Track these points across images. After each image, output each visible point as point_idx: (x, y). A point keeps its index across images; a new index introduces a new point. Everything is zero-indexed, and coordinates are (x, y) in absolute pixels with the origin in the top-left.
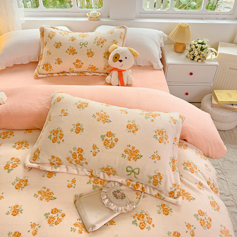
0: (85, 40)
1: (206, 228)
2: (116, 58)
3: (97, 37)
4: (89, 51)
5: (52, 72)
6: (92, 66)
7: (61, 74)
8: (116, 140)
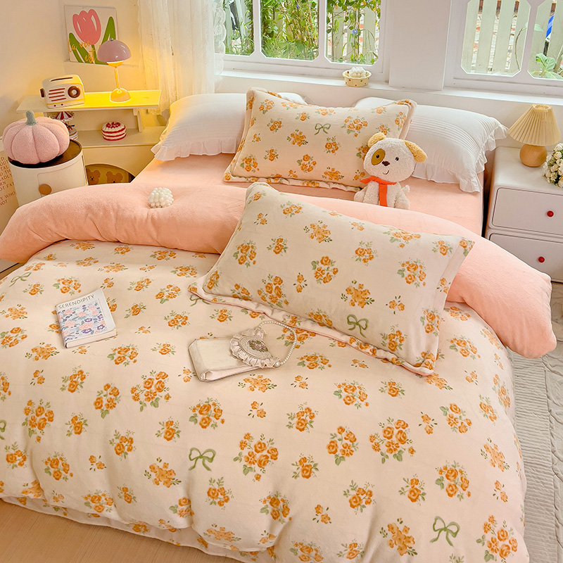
0: (327, 119)
1: (458, 430)
2: (378, 157)
3: (349, 117)
4: (331, 141)
5: (256, 174)
6: (333, 170)
7: (272, 181)
8: (335, 272)
